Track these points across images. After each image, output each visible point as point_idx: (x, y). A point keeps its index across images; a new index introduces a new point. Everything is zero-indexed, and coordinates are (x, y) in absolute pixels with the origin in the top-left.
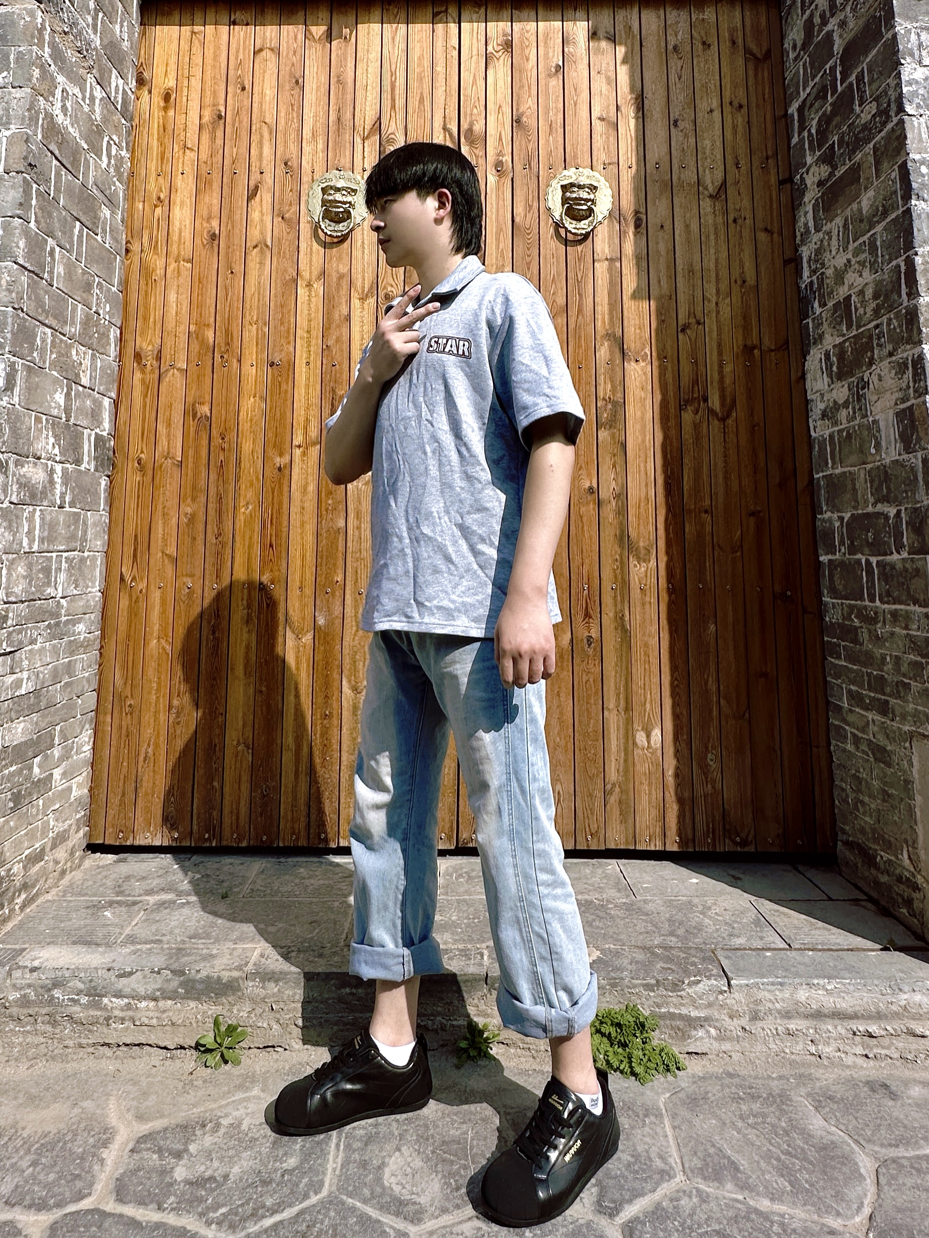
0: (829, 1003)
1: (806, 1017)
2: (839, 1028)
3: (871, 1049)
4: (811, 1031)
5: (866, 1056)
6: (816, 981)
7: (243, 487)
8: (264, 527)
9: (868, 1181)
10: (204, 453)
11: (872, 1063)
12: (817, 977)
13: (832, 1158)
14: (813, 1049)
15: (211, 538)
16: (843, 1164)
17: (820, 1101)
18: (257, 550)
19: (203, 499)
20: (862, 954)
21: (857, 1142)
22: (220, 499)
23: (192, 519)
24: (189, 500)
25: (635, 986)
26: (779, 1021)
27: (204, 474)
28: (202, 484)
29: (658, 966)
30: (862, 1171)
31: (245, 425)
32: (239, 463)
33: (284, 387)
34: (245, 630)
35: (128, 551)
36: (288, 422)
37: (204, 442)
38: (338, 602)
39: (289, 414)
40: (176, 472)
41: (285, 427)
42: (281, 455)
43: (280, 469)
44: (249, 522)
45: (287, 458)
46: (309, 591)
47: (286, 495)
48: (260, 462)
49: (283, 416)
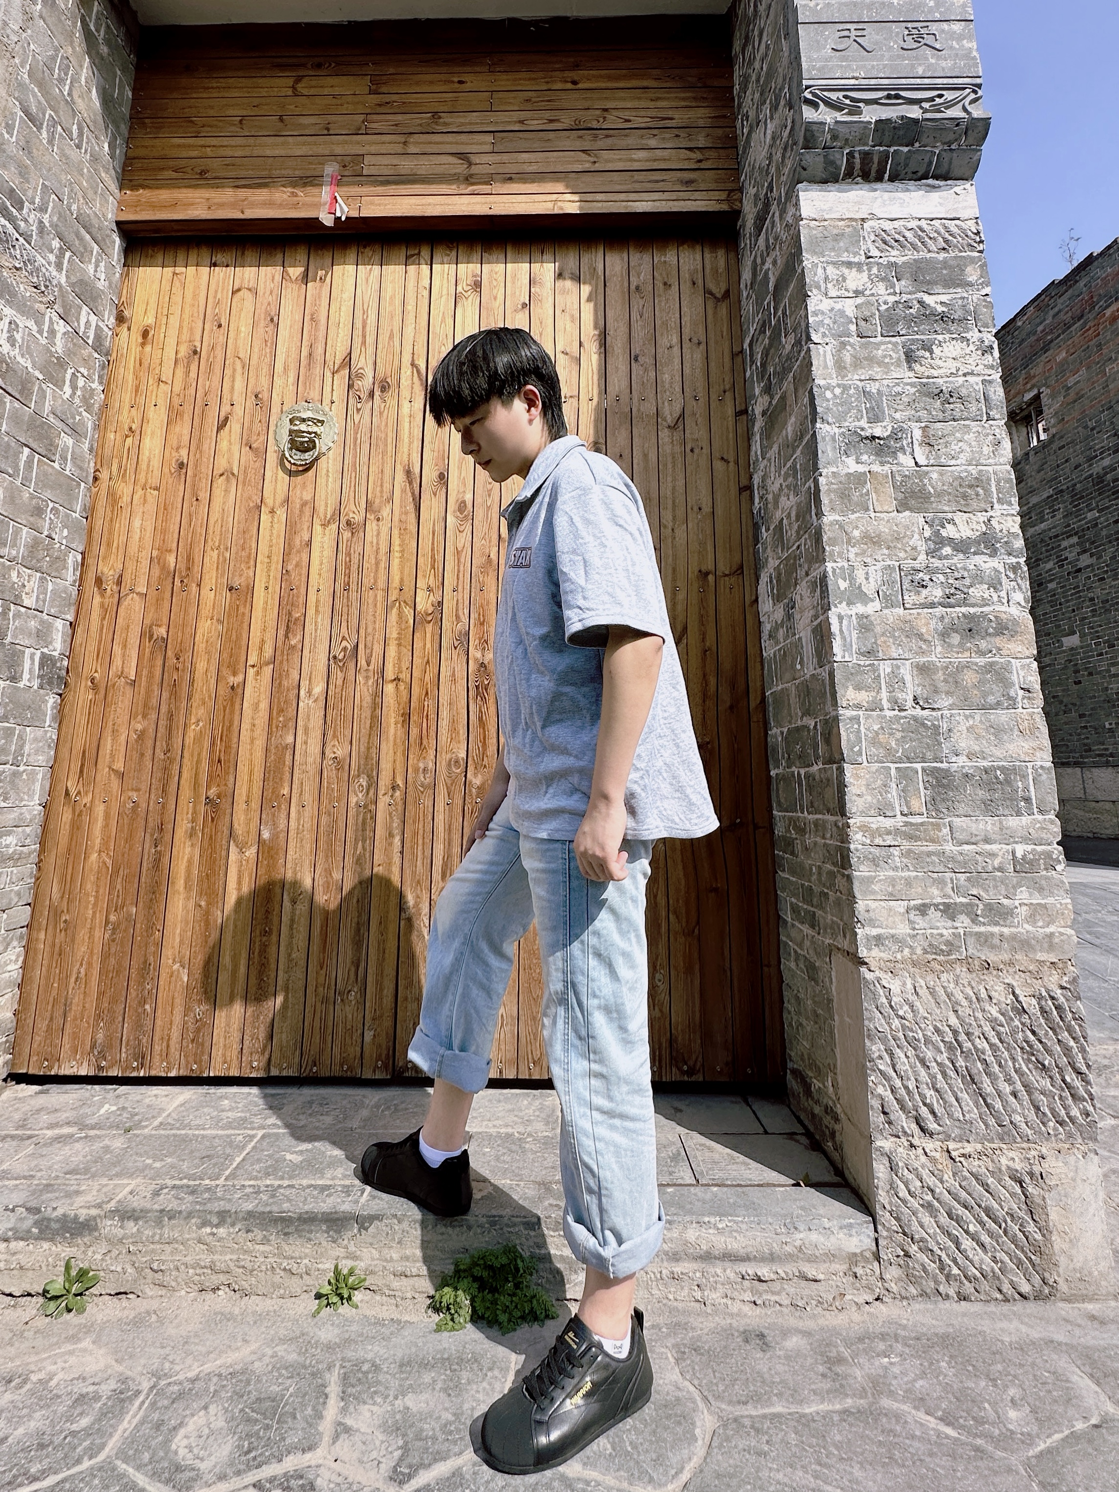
0: (721, 1243)
1: (695, 1259)
2: (728, 1271)
3: (761, 1294)
4: (698, 1275)
5: (755, 1303)
6: (706, 1219)
7: (194, 705)
8: (213, 743)
9: (700, 1442)
10: (158, 672)
11: (758, 1310)
12: (710, 1214)
13: (669, 1417)
14: (698, 1295)
15: (160, 755)
16: (679, 1423)
17: (684, 1353)
18: (205, 766)
19: (154, 716)
20: (769, 1190)
21: (705, 1398)
22: (171, 717)
23: (141, 736)
24: (140, 717)
25: (515, 1225)
26: (665, 1264)
27: (156, 692)
28: (154, 702)
29: (546, 1203)
30: (698, 1431)
31: (201, 646)
32: (192, 682)
33: (241, 609)
34: (188, 843)
35: (76, 767)
36: (244, 643)
37: (159, 662)
38: (283, 815)
39: (245, 636)
40: (129, 691)
41: (240, 648)
42: (235, 674)
43: (233, 688)
44: (198, 739)
45: (240, 678)
46: (255, 805)
47: (237, 712)
48: (213, 681)
49: (239, 637)
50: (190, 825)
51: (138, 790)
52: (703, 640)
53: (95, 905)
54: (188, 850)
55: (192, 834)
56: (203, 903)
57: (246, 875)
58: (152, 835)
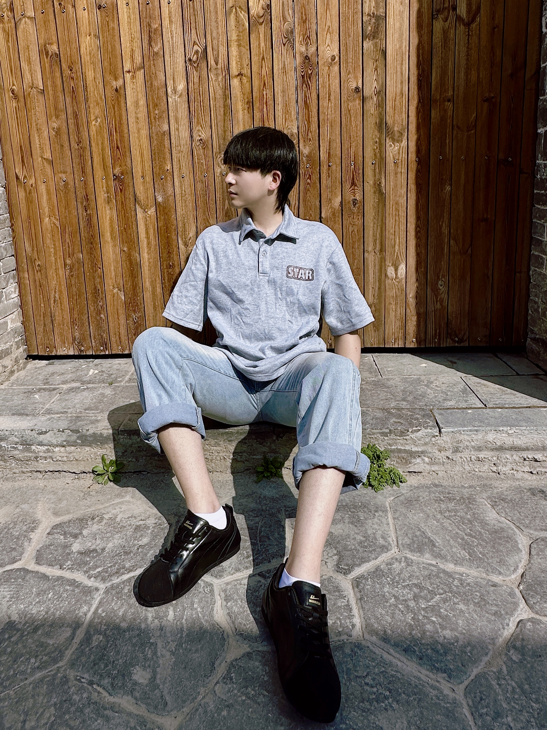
0: (509, 441)
1: (492, 450)
2: (515, 456)
3: (535, 468)
4: (495, 458)
5: (531, 472)
6: (501, 429)
7: (92, 106)
8: (111, 134)
9: (524, 552)
10: (59, 82)
11: (534, 477)
12: (503, 426)
13: (500, 538)
14: (494, 469)
15: (74, 145)
16: (508, 542)
17: (496, 502)
18: (108, 152)
19: (64, 117)
20: (536, 410)
21: (518, 527)
22: (76, 116)
23: (58, 132)
24: (54, 118)
25: (374, 434)
26: (473, 452)
27: (61, 98)
28: (61, 105)
29: (392, 421)
30: (520, 546)
31: (86, 58)
32: (85, 88)
33: (111, 25)
34: (108, 208)
35: (18, 158)
36: (119, 52)
37: (58, 74)
38: (170, 185)
39: (118, 46)
40: (41, 98)
41: (116, 57)
42: (116, 79)
43: (116, 90)
44: (99, 131)
45: (121, 82)
46: (149, 178)
47: (124, 109)
48: (101, 86)
49: (113, 47)
50: (106, 195)
51: (65, 172)
52: (493, 19)
53: (55, 254)
54: (108, 212)
55: (109, 201)
56: (125, 249)
57: (151, 227)
58: (82, 203)
